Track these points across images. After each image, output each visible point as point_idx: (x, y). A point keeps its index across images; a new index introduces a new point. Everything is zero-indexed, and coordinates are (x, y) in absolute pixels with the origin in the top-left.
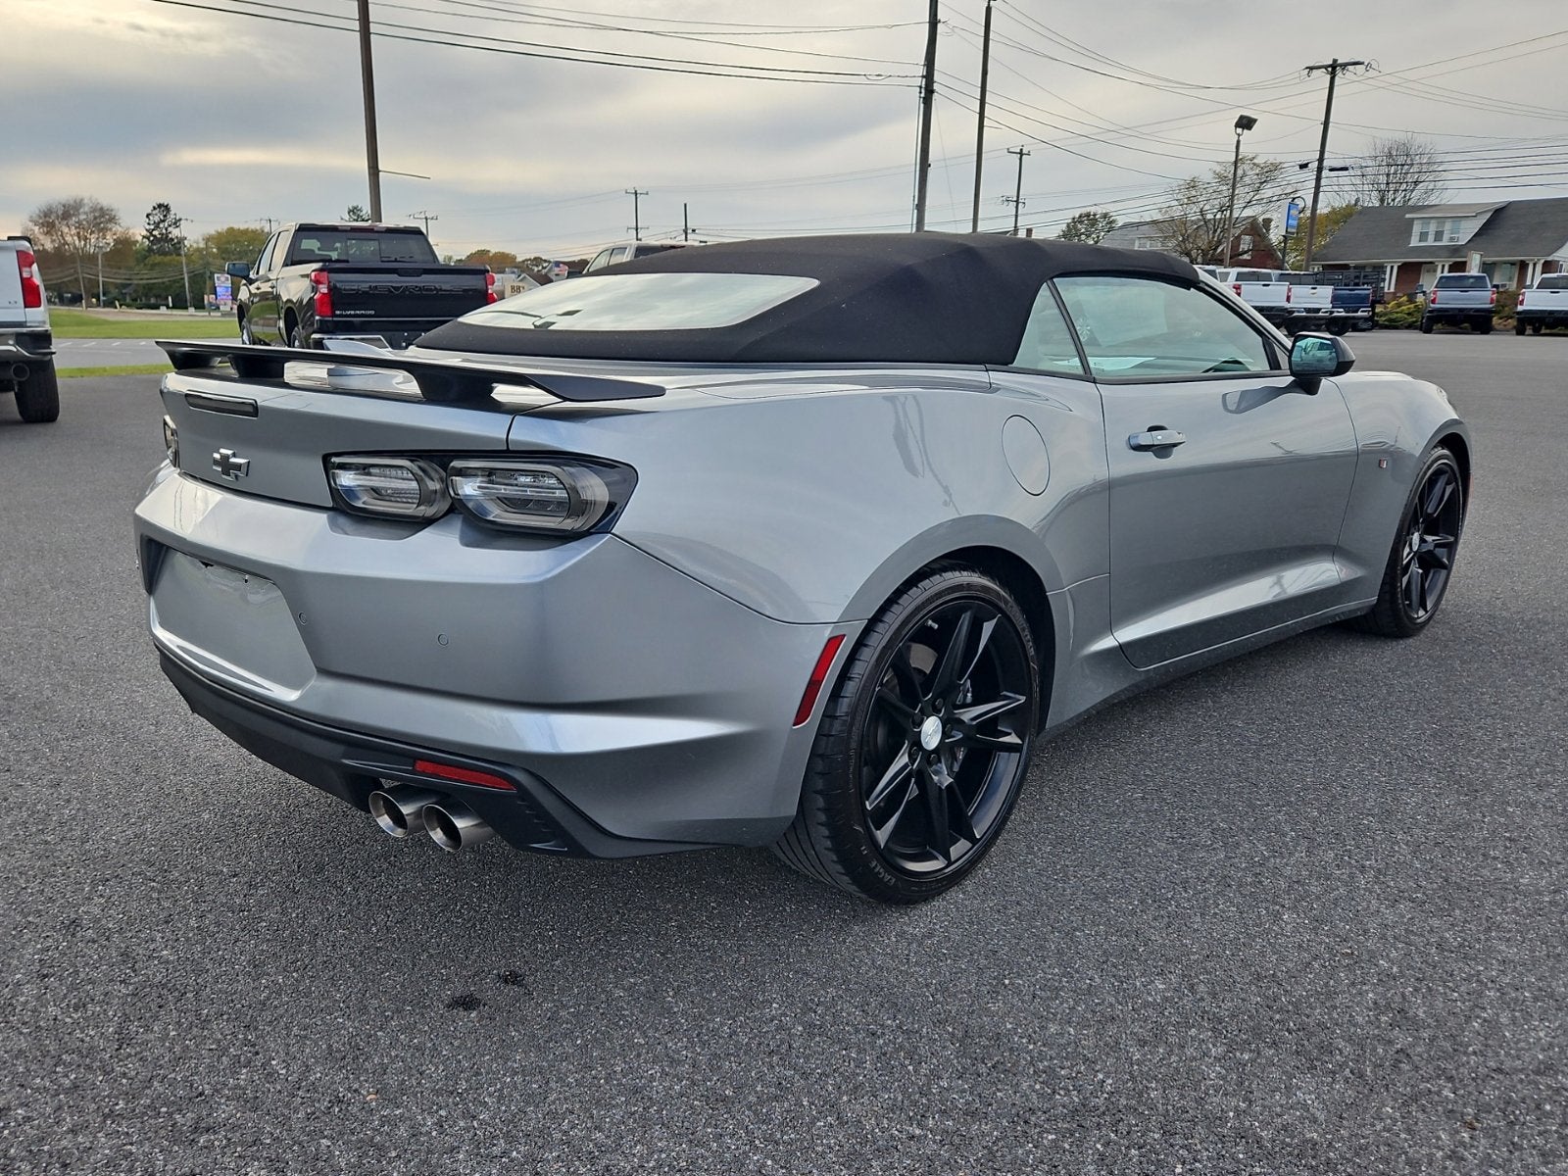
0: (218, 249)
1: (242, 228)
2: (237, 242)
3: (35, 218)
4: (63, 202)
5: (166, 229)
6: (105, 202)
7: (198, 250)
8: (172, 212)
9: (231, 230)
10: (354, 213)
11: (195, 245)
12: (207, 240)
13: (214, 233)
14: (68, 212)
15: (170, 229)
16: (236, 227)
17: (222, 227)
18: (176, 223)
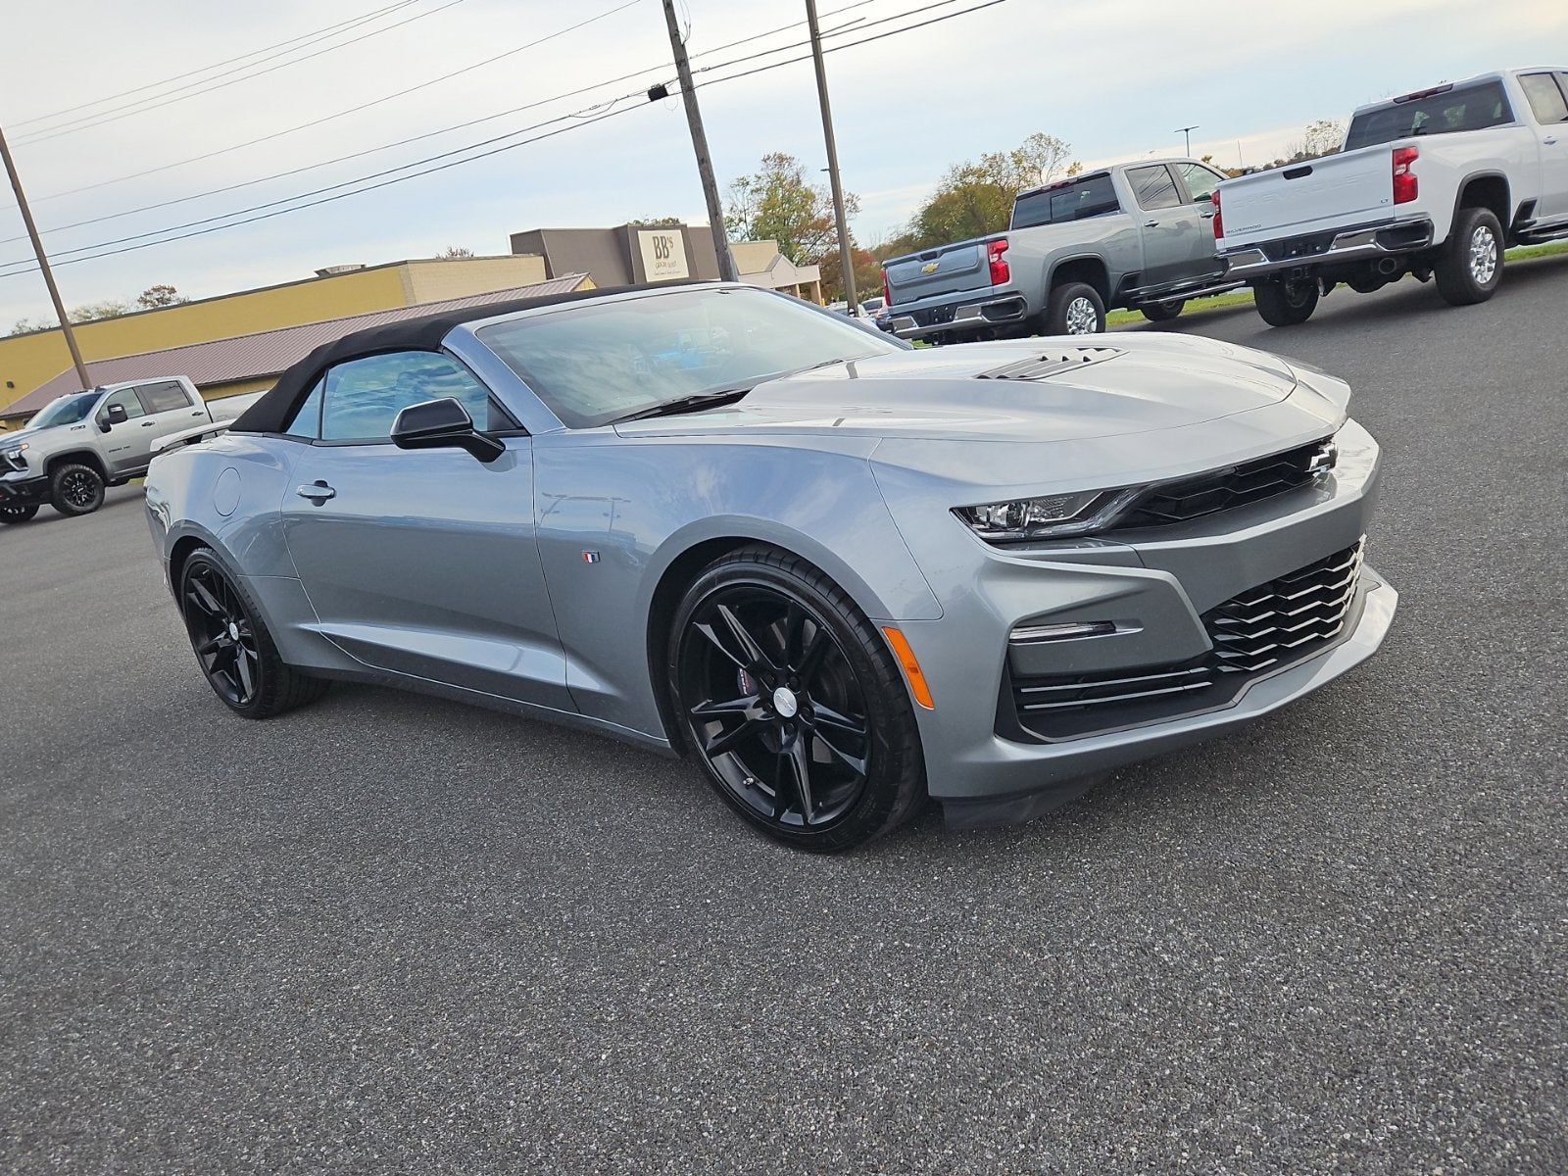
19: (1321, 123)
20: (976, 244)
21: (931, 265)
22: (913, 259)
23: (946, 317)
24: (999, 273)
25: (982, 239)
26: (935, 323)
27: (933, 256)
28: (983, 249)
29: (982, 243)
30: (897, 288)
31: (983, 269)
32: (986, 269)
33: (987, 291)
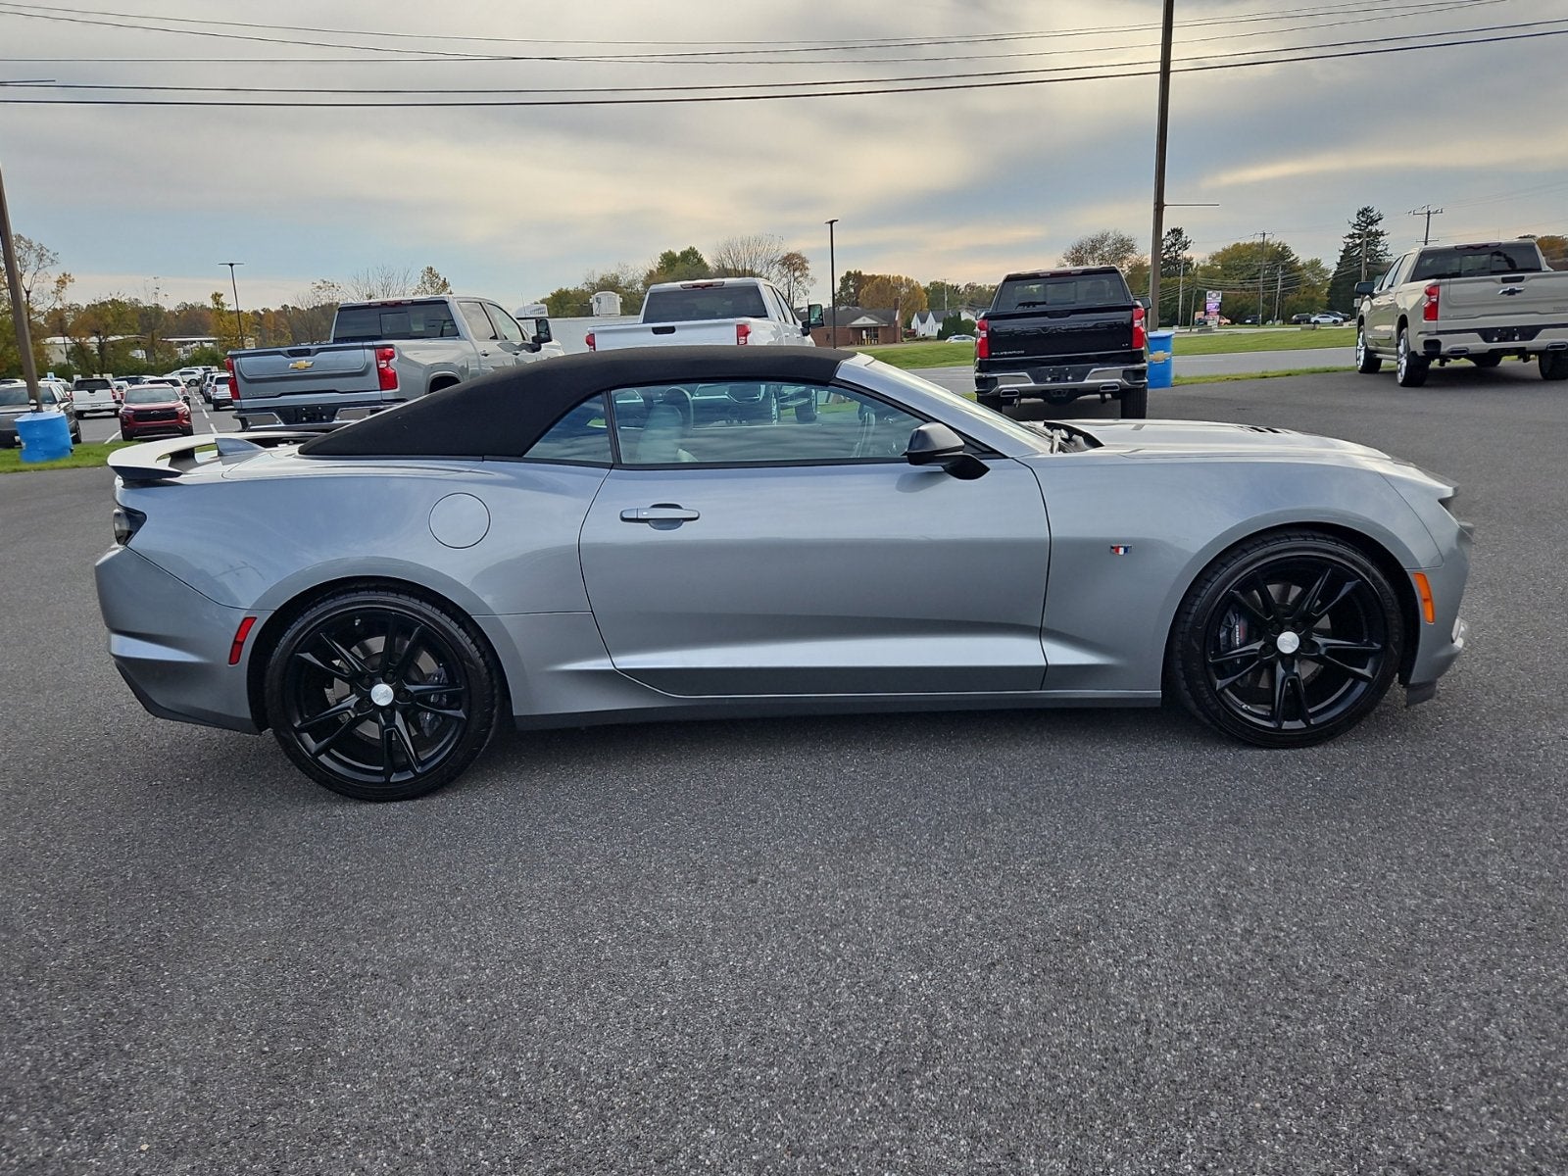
0: (1222, 266)
1: (1247, 243)
2: (1240, 257)
3: (1068, 254)
4: (1092, 238)
5: (1176, 252)
6: (1126, 235)
7: (1203, 269)
8: (1184, 236)
9: (1237, 246)
10: (1363, 214)
11: (1202, 264)
12: (1213, 258)
13: (1221, 251)
14: (1095, 246)
15: (1179, 252)
16: (1242, 242)
17: (1229, 244)
18: (1185, 246)
19: (325, 282)
20: (363, 348)
21: (303, 362)
22: (279, 353)
23: (318, 417)
24: (387, 380)
25: (370, 343)
26: (303, 422)
27: (307, 353)
28: (370, 355)
29: (369, 347)
30: (250, 381)
31: (370, 373)
32: (374, 374)
33: (376, 395)
